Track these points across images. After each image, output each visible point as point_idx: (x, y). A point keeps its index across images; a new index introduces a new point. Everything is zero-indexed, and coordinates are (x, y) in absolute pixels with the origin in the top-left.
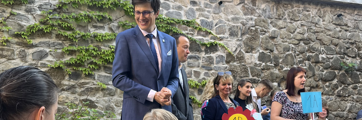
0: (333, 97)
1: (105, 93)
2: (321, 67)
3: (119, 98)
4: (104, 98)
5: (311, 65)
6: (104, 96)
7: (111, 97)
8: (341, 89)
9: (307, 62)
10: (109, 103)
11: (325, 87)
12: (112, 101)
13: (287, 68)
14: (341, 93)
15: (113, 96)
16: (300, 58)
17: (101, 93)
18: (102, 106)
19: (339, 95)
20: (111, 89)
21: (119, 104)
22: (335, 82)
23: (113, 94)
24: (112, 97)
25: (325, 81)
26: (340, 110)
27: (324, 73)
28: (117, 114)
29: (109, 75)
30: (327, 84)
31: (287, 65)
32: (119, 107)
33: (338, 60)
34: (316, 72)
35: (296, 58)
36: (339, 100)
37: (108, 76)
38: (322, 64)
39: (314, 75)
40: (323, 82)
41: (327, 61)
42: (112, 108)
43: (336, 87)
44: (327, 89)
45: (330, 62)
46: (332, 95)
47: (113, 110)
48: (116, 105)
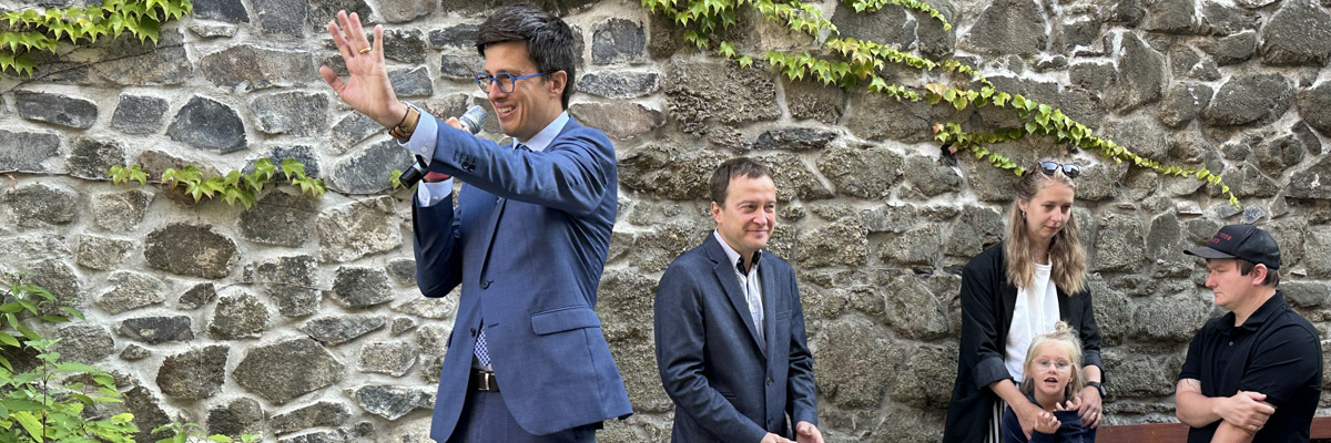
0: (1266, 207)
1: (27, 212)
2: (1202, 54)
3: (95, 235)
4: (25, 236)
5: (1143, 50)
6: (22, 227)
7: (56, 231)
8: (1316, 168)
9: (1119, 32)
10: (50, 257)
11: (1221, 155)
12: (66, 246)
13: (996, 66)
14: (1315, 183)
15: (65, 223)
16: (1077, 13)
17: (10, 211)
18: (13, 271)
19: (1299, 194)
20: (57, 196)
21: (96, 261)
22: (1285, 127)
23: (67, 217)
24: (62, 228)
25: (1221, 124)
26: (1302, 271)
27: (1216, 87)
28: (90, 307)
29: (43, 131)
30: (1235, 141)
31: (997, 53)
32: (98, 275)
33: (1304, 16)
34: (1171, 83)
35: (1052, 15)
36: (1302, 220)
37: (36, 137)
38: (1210, 40)
39: (1154, 98)
40: (1210, 131)
41: (1236, 25)
42: (62, 278)
43: (1287, 153)
44: (1229, 166)
45: (1256, 28)
46: (1258, 196)
47: (67, 286)
48: (81, 266)
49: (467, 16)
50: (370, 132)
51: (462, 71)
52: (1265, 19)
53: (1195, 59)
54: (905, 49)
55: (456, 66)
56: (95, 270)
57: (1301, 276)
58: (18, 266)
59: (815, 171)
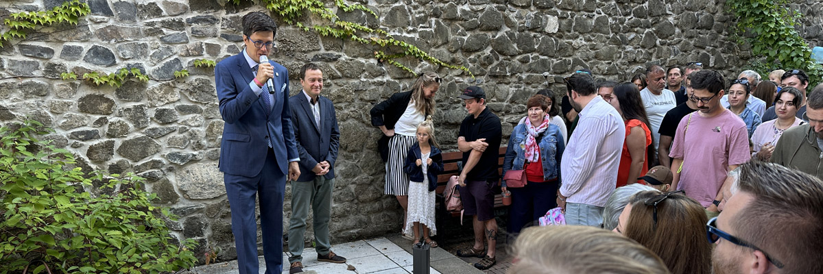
0: (483, 79)
1: (27, 92)
2: (460, 27)
3: (57, 100)
4: (27, 101)
5: (442, 26)
6: (26, 98)
7: (40, 99)
8: (498, 65)
9: (434, 20)
10: (38, 109)
11: (468, 61)
12: (45, 104)
13: (394, 31)
14: (498, 70)
15: (44, 96)
16: (419, 13)
17: (20, 92)
18: (24, 115)
19: (493, 74)
20: (40, 85)
21: (58, 110)
22: (488, 51)
23: (44, 93)
24: (43, 98)
25: (468, 51)
26: (495, 100)
27: (466, 38)
28: (57, 128)
29: (32, 60)
30: (472, 57)
31: (394, 27)
32: (59, 115)
33: (492, 14)
34: (451, 37)
35: (411, 13)
36: (494, 83)
37: (29, 62)
38: (463, 22)
39: (446, 43)
40: (464, 53)
41: (471, 17)
42: (44, 117)
43: (489, 60)
44: (471, 65)
45: (477, 18)
46: (480, 75)
47: (47, 120)
48: (52, 112)
49: (200, 13)
50: (165, 57)
51: (200, 33)
52: (480, 15)
53: (459, 29)
54: (363, 25)
55: (197, 31)
56: (58, 114)
57: (495, 101)
58: (26, 113)
59: (334, 69)
